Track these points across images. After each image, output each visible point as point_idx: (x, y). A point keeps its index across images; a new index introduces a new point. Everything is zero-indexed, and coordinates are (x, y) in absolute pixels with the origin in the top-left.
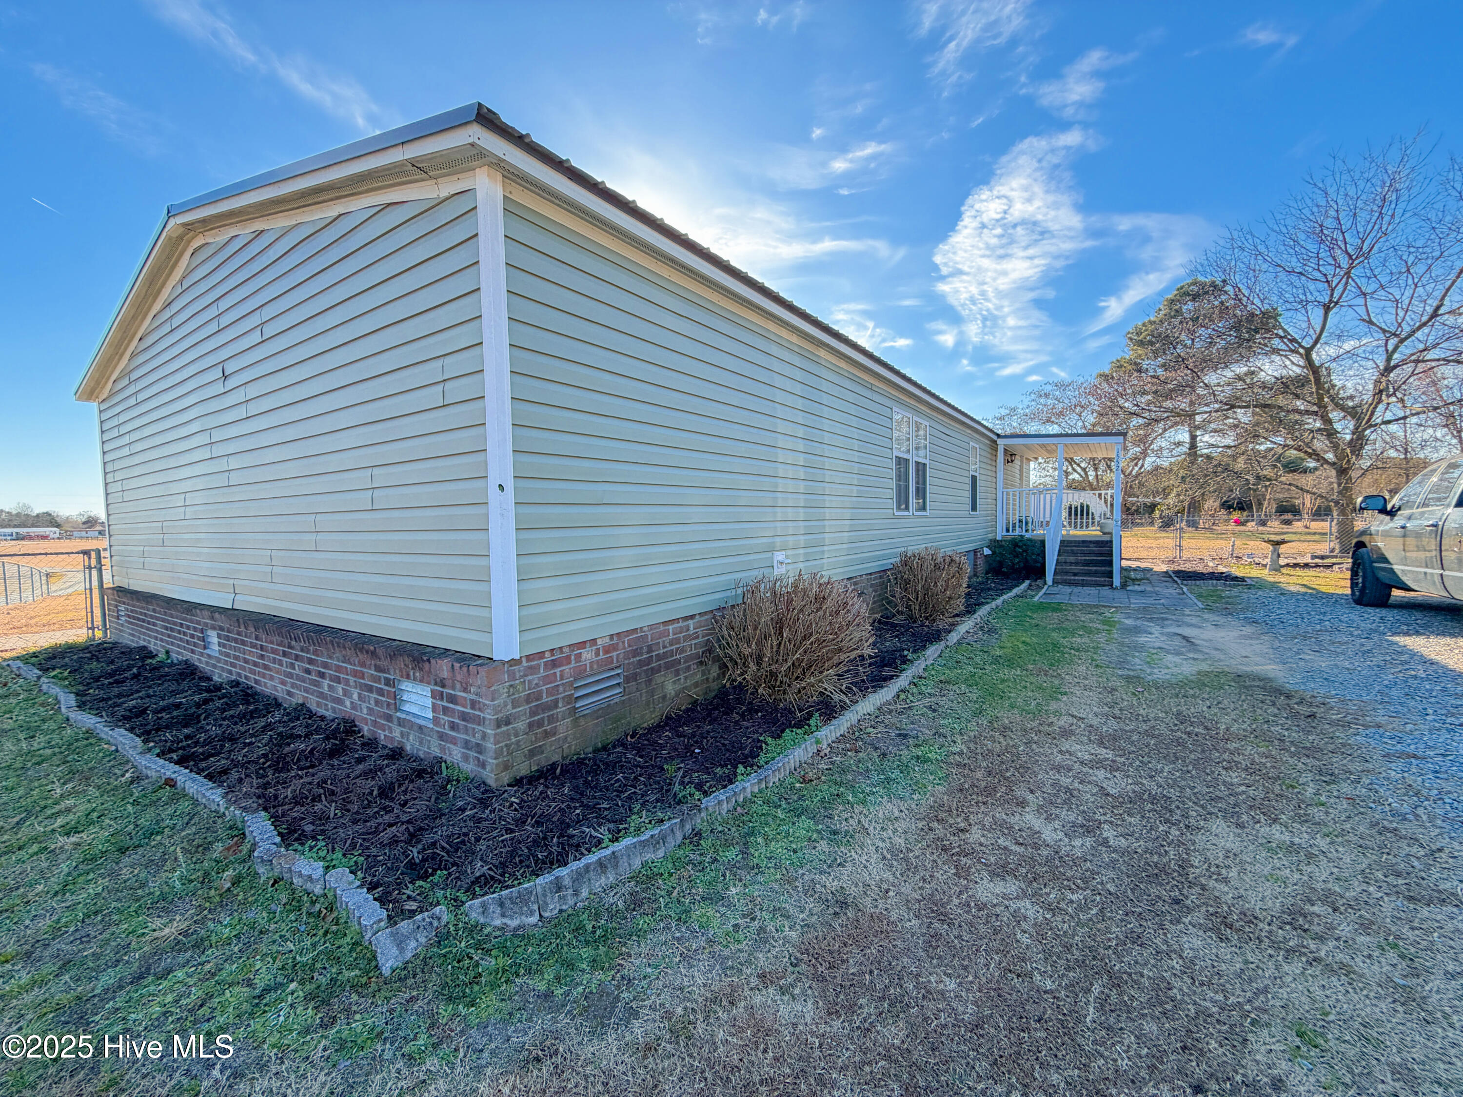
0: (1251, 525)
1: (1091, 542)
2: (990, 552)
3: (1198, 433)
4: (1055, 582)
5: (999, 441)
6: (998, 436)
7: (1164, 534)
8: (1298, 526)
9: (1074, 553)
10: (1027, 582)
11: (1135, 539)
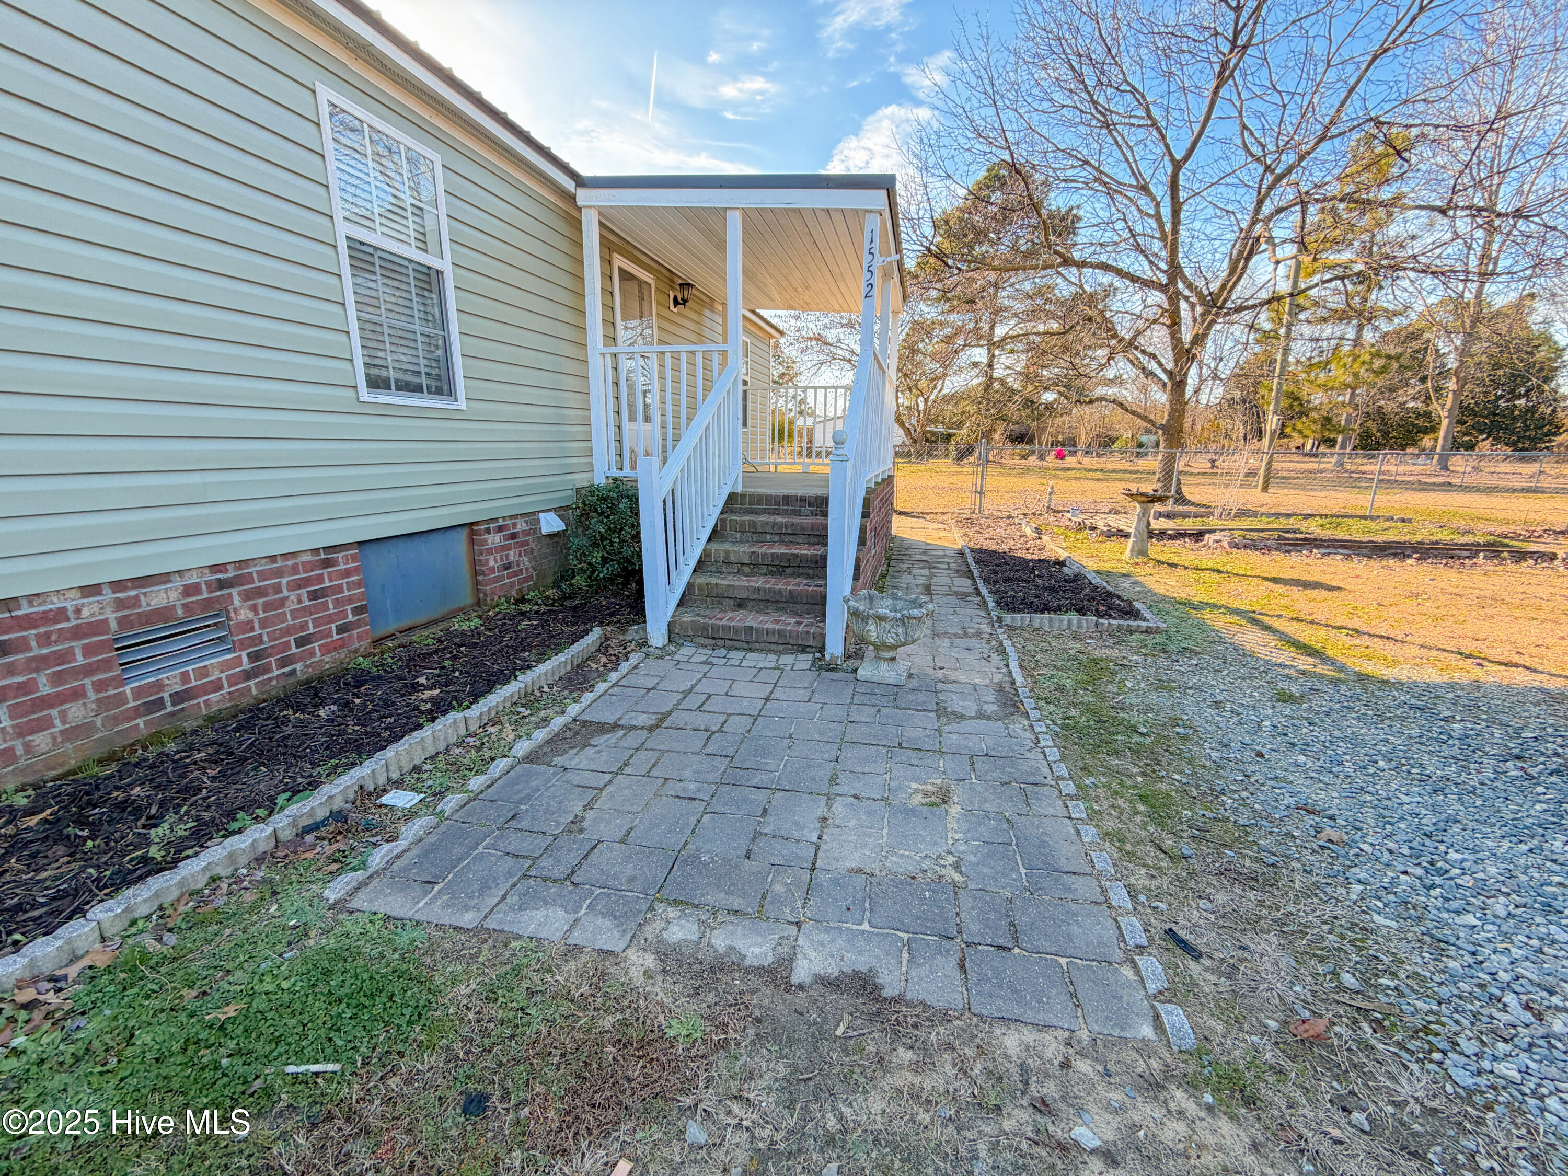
0: (1033, 460)
1: (803, 500)
2: (558, 525)
3: (997, 352)
4: (674, 633)
5: (583, 197)
6: (580, 182)
7: (958, 469)
8: (1070, 461)
9: (755, 533)
10: (596, 633)
11: (927, 475)
